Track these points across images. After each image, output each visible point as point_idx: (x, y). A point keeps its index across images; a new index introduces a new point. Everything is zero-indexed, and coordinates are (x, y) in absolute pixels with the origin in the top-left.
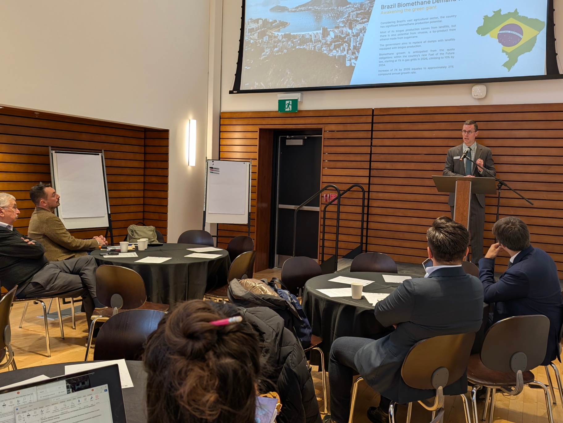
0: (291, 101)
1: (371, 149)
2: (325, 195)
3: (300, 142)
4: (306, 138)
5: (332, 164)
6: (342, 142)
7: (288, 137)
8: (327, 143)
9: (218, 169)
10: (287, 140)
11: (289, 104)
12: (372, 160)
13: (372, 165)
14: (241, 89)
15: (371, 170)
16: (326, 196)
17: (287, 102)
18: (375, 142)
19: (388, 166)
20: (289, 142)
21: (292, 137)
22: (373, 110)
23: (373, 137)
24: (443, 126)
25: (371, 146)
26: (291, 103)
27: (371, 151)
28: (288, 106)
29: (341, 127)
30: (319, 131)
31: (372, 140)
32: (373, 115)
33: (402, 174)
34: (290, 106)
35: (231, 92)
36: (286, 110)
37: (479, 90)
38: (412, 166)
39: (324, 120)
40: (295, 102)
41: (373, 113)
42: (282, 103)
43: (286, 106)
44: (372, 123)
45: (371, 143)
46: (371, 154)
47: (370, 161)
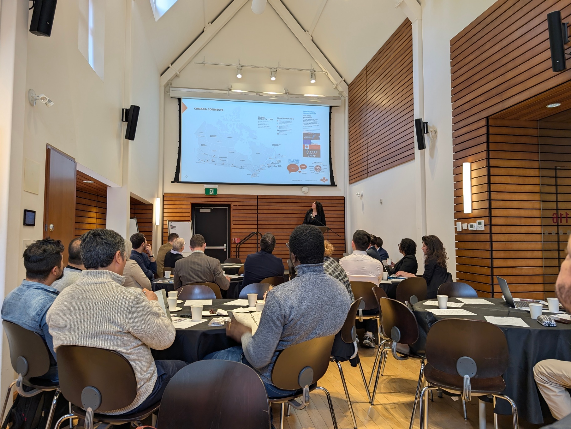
0: (213, 189)
1: (257, 215)
2: (234, 239)
3: (209, 211)
4: (213, 208)
5: (237, 223)
6: (242, 211)
7: (200, 208)
8: (234, 211)
9: (175, 226)
10: (200, 210)
11: (212, 191)
13: (258, 223)
14: (179, 181)
15: (258, 225)
16: (235, 239)
17: (211, 190)
18: (259, 211)
19: (266, 223)
20: (201, 211)
21: (202, 208)
22: (257, 196)
23: (258, 209)
24: (291, 204)
25: (257, 213)
26: (213, 190)
27: (257, 216)
28: (211, 192)
29: (241, 204)
30: (229, 206)
32: (257, 198)
33: (273, 227)
34: (213, 192)
35: (172, 182)
36: (210, 194)
37: (305, 189)
38: (278, 223)
39: (231, 200)
40: (215, 190)
41: (257, 197)
42: (207, 190)
43: (210, 192)
44: (257, 202)
45: (257, 212)
46: (257, 217)
47: (257, 221)
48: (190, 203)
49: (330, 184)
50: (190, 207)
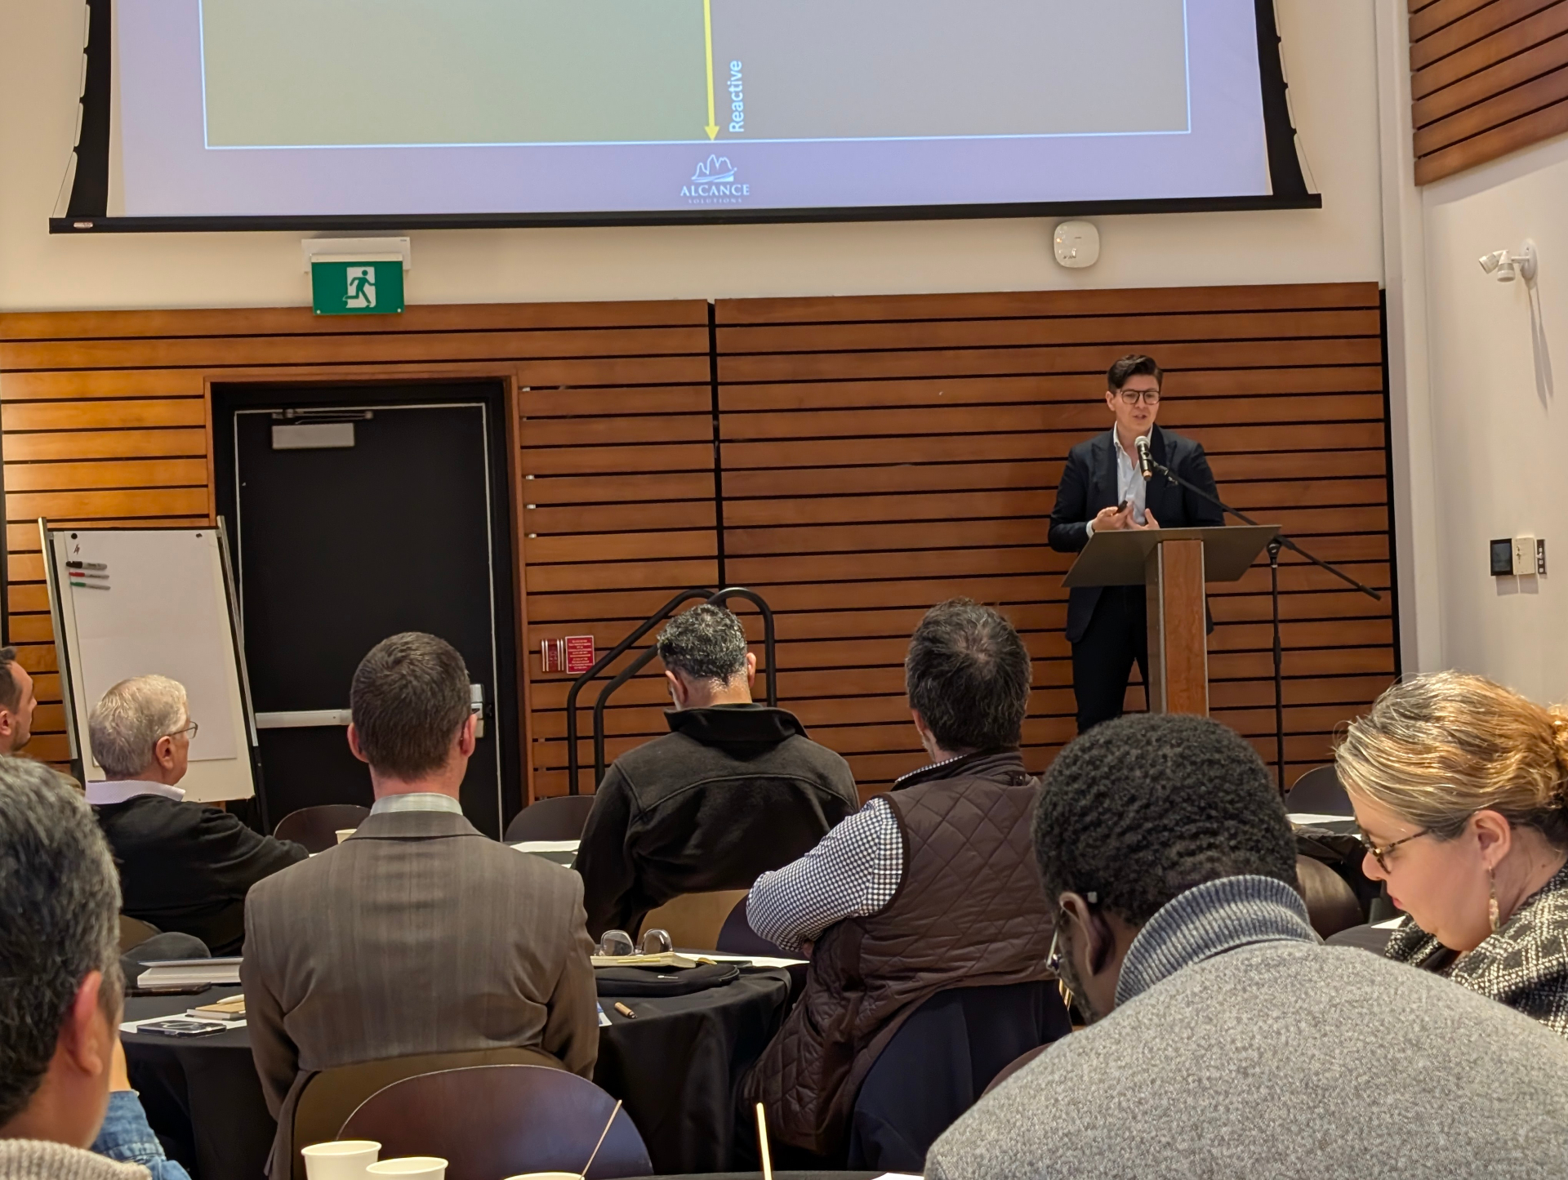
0: (371, 270)
1: (718, 451)
2: (545, 645)
3: (342, 435)
4: (369, 416)
5: (564, 519)
6: (600, 430)
7: (275, 413)
8: (536, 435)
9: (102, 567)
10: (277, 430)
11: (362, 281)
12: (724, 494)
13: (725, 515)
14: (110, 213)
15: (726, 533)
16: (553, 647)
17: (353, 273)
18: (728, 426)
19: (788, 511)
20: (285, 437)
21: (290, 413)
22: (711, 309)
23: (721, 408)
24: (969, 361)
25: (717, 439)
26: (371, 277)
27: (718, 460)
28: (360, 288)
29: (587, 373)
30: (494, 391)
31: (716, 418)
32: (712, 326)
33: (839, 539)
34: (370, 291)
35: (57, 226)
36: (352, 304)
37: (1072, 237)
38: (875, 508)
39: (514, 345)
40: (390, 275)
41: (712, 316)
42: (327, 277)
43: (352, 291)
44: (713, 354)
45: (716, 430)
46: (718, 471)
47: (719, 499)
48: (198, 382)
49: (1264, 187)
50: (202, 412)
